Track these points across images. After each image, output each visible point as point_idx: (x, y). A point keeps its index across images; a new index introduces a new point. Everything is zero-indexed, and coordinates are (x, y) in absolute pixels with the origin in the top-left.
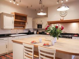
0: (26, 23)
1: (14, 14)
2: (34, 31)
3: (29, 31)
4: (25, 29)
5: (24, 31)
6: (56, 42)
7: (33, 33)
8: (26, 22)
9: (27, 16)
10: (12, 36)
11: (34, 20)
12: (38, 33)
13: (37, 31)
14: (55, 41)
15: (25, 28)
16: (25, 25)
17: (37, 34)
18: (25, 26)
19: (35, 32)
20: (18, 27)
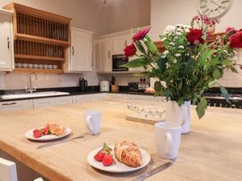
0: (68, 51)
1: (12, 11)
2: (100, 81)
3: (83, 82)
4: (63, 73)
5: (60, 81)
6: (187, 129)
7: (97, 90)
8: (67, 46)
9: (71, 23)
10: (5, 97)
11: (100, 41)
12: (114, 88)
13: (113, 82)
14: (183, 124)
15: (65, 71)
16: (63, 56)
17: (110, 91)
18: (63, 62)
19: (105, 85)
20: (36, 66)
